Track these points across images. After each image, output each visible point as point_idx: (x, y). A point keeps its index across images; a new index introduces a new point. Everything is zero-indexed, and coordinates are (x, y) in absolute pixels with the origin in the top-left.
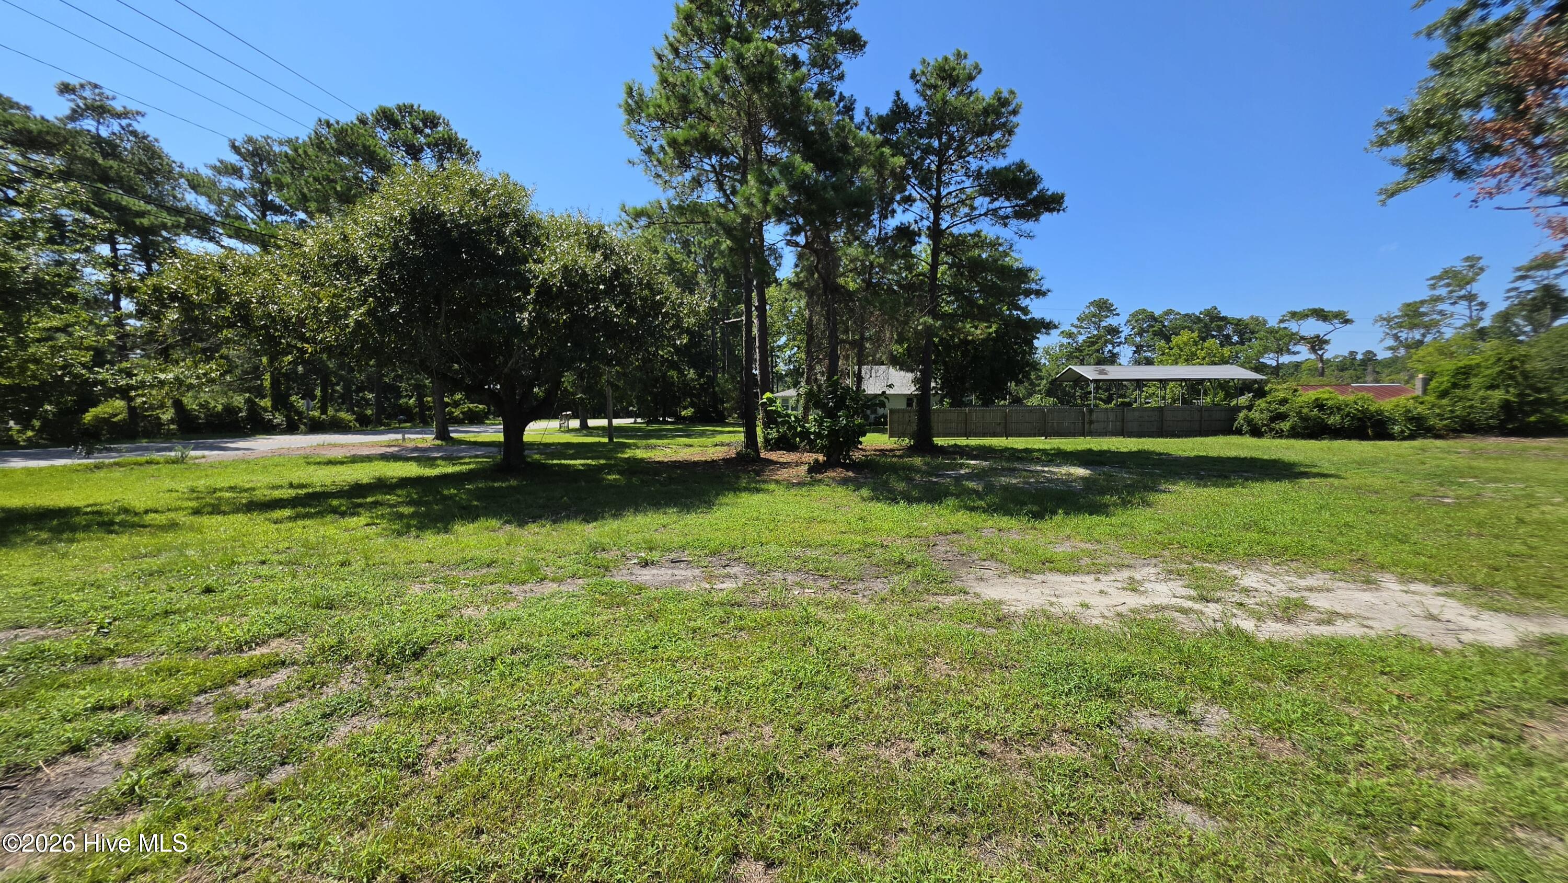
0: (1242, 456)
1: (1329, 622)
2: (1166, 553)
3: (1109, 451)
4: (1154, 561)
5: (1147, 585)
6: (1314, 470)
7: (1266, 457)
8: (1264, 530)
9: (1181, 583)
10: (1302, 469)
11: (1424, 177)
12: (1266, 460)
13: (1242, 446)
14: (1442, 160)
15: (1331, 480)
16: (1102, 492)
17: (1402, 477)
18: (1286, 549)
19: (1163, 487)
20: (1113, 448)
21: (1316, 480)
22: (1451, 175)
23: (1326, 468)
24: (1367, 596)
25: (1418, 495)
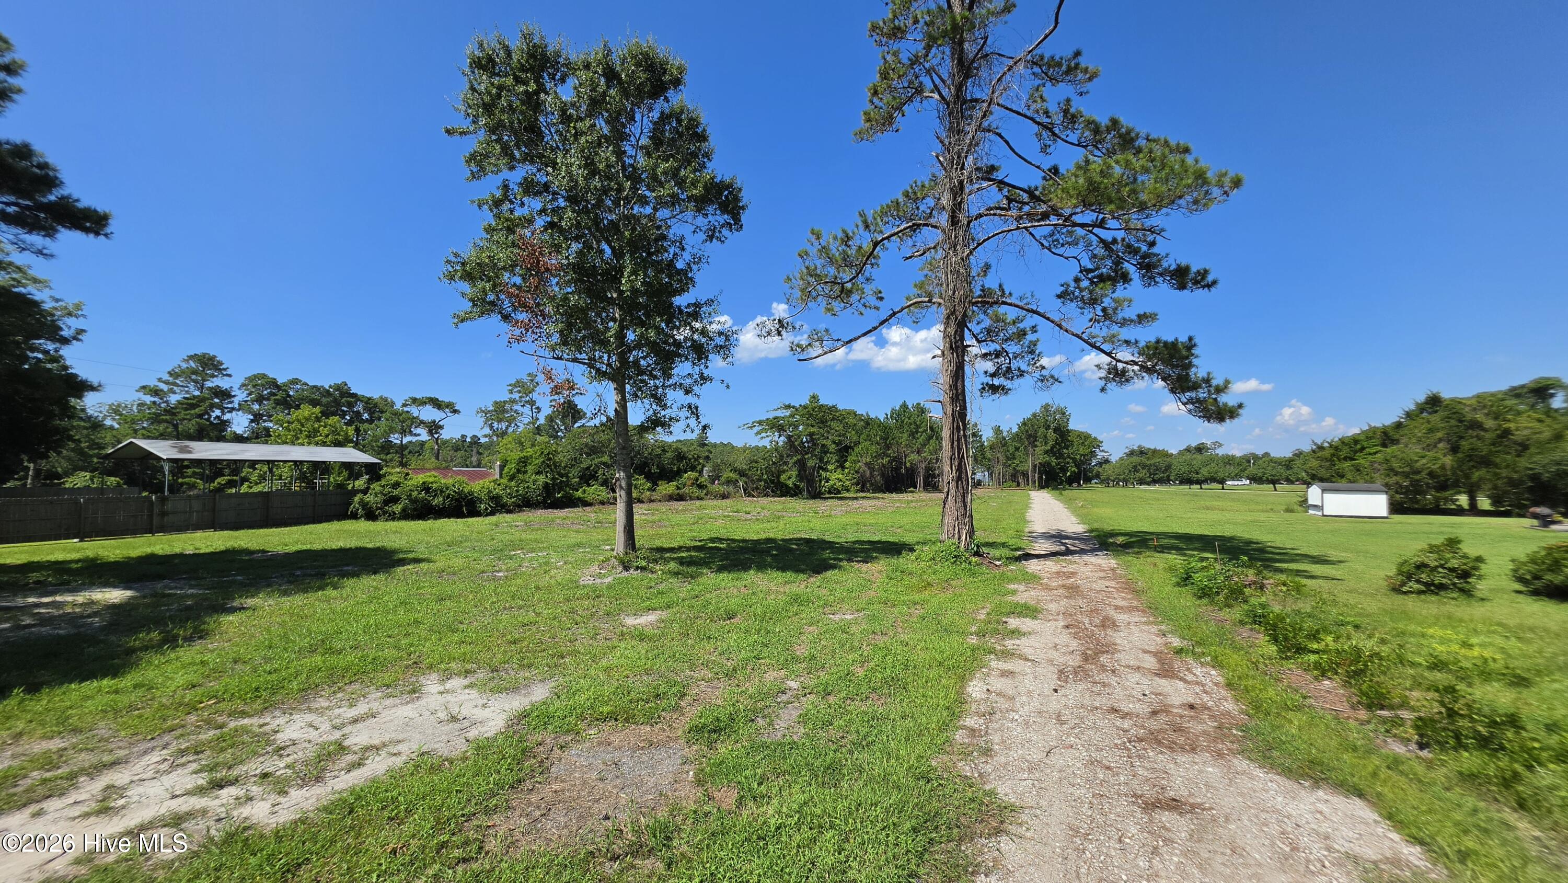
0: (348, 546)
1: (359, 764)
2: (193, 718)
3: (181, 556)
4: (167, 738)
5: (134, 793)
6: (411, 556)
7: (370, 546)
8: (331, 651)
9: (194, 766)
10: (401, 556)
11: (482, 314)
12: (370, 549)
13: (352, 534)
14: (492, 303)
15: (422, 565)
16: (134, 629)
17: (475, 555)
18: (347, 669)
19: (236, 604)
20: (190, 550)
21: (410, 567)
22: (499, 316)
23: (422, 552)
24: (407, 711)
25: (483, 572)
